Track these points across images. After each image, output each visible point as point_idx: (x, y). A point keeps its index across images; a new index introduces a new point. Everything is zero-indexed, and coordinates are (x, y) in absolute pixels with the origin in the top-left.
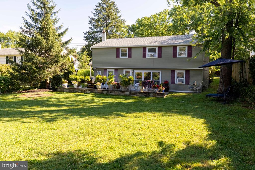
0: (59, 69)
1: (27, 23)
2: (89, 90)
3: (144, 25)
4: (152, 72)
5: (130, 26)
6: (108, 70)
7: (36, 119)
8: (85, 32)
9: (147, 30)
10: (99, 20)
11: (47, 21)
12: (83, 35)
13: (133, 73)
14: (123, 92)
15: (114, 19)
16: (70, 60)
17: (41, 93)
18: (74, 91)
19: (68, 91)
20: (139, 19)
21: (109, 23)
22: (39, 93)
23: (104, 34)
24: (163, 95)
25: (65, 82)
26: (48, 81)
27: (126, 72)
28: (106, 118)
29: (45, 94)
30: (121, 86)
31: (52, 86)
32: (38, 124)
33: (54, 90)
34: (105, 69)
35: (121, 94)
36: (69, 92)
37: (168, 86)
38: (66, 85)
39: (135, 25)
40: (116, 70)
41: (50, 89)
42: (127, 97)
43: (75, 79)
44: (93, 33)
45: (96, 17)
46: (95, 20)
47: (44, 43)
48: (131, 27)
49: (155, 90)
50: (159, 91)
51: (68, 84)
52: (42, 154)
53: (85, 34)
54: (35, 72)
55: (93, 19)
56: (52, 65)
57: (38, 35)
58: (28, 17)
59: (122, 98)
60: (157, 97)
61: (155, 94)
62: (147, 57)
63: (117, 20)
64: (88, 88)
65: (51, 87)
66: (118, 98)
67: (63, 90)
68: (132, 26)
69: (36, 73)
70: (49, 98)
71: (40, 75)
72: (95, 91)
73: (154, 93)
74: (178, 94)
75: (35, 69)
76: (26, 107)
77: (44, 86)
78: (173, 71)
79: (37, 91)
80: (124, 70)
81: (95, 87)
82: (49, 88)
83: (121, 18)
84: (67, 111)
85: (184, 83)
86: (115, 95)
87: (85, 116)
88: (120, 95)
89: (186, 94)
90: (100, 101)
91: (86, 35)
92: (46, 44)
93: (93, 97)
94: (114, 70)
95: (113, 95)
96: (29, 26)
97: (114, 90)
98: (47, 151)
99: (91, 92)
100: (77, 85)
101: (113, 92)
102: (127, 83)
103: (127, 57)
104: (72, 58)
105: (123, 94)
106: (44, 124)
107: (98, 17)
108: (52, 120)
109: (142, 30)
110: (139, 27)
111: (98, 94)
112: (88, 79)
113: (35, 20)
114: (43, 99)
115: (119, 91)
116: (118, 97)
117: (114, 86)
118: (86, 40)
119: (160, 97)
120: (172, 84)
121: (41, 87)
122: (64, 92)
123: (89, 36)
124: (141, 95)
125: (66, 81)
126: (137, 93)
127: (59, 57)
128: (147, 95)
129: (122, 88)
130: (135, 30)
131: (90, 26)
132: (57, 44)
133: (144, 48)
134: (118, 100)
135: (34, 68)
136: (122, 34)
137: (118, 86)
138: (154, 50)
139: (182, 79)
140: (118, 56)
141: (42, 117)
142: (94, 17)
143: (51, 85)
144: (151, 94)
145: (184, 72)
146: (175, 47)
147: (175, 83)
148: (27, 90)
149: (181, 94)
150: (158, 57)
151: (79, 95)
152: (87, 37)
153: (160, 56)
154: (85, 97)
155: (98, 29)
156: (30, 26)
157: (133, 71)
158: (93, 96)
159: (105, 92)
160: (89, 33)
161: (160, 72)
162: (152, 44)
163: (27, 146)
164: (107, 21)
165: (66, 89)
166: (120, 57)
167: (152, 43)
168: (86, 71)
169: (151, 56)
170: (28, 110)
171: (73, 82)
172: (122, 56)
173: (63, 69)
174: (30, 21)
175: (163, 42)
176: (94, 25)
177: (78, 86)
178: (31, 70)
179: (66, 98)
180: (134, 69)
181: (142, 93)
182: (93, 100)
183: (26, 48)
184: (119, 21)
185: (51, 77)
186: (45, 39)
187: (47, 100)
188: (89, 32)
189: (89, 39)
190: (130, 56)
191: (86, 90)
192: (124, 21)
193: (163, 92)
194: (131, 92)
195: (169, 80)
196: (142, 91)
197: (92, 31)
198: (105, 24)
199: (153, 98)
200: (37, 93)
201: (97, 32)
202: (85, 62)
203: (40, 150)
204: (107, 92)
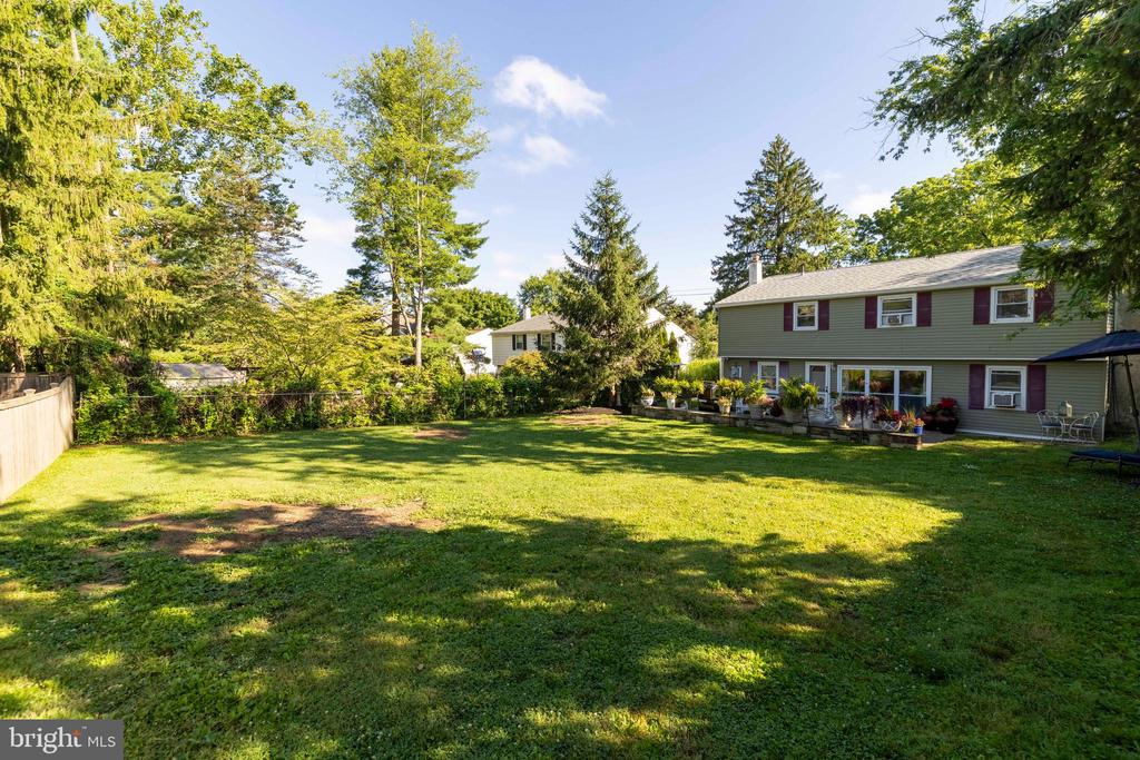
0: (635, 363)
1: (573, 265)
2: (701, 415)
3: (923, 208)
4: (897, 369)
5: (871, 216)
6: (760, 364)
7: (569, 466)
8: (715, 259)
9: (933, 221)
10: (755, 222)
11: (612, 255)
12: (710, 268)
13: (834, 372)
14: (789, 425)
15: (801, 211)
16: (669, 338)
17: (597, 417)
18: (665, 415)
19: (653, 414)
20: (903, 189)
21: (786, 225)
22: (593, 416)
23: (755, 266)
24: (913, 441)
25: (648, 395)
26: (614, 392)
27: (814, 369)
28: (697, 479)
29: (604, 419)
30: (785, 410)
31: (622, 401)
32: (569, 474)
33: (625, 410)
34: (753, 362)
35: (784, 429)
36: (656, 418)
37: (953, 415)
38: (651, 400)
39: (888, 212)
40: (784, 363)
41: (617, 408)
42: (794, 440)
43: (669, 388)
44: (738, 258)
45: (748, 214)
46: (744, 223)
47: (604, 306)
48: (873, 220)
49: (885, 425)
50: (903, 429)
51: (655, 398)
52: (556, 514)
53: (714, 263)
54: (584, 370)
55: (736, 221)
56: (620, 354)
57: (591, 290)
58: (575, 251)
59: (779, 442)
60: (893, 445)
61: (885, 439)
62: (878, 326)
63: (810, 212)
64: (701, 409)
65: (619, 404)
66: (768, 441)
67: (643, 413)
68: (876, 214)
69: (587, 374)
70: (607, 429)
71: (594, 376)
72: (717, 419)
73: (882, 433)
74: (981, 444)
75: (585, 365)
76: (560, 443)
77: (604, 401)
78: (977, 369)
79: (591, 413)
80: (808, 365)
81: (716, 409)
82: (614, 407)
83: (825, 204)
84: (629, 458)
85: (1023, 407)
86: (766, 433)
87: (660, 470)
88: (780, 434)
89: (1014, 445)
90: (717, 445)
91: (717, 268)
92: (607, 309)
93: (706, 433)
94: (777, 364)
95: (759, 432)
96: (576, 271)
97: (762, 420)
98: (565, 514)
99: (707, 420)
100: (673, 401)
101: (762, 423)
102: (799, 402)
103: (816, 327)
104: (672, 334)
105: (789, 431)
106: (578, 475)
107: (753, 212)
108: (593, 471)
109: (913, 224)
110: (902, 216)
111: (722, 428)
112: (698, 389)
113: (589, 256)
114: (595, 430)
115: (778, 422)
116: (770, 437)
117: (764, 407)
118: (717, 279)
119: (902, 446)
120: (970, 408)
121: (596, 404)
122: (645, 416)
123: (726, 267)
124: (840, 437)
125: (649, 390)
126: (828, 430)
127: (635, 336)
128: (859, 437)
129: (788, 415)
130: (890, 227)
131: (730, 239)
132: (630, 306)
133: (870, 300)
134: (765, 446)
135: (582, 362)
136: (836, 248)
137: (776, 410)
138: (907, 305)
139: (1012, 393)
140: (788, 326)
141: (579, 465)
142: (740, 215)
143: (619, 399)
144: (874, 438)
145: (1023, 372)
146: (981, 293)
147: (983, 405)
148: (572, 408)
149: (995, 444)
150: (918, 325)
151: (673, 426)
152: (721, 271)
153: (924, 319)
154: (687, 431)
155: (752, 247)
156: (578, 269)
157: (835, 366)
158: (707, 430)
159: (740, 423)
160: (728, 259)
161: (929, 370)
162: (897, 286)
163: (541, 501)
164: (779, 219)
165: (649, 409)
166: (796, 328)
167: (898, 282)
168: (711, 365)
169: (893, 320)
170: (562, 449)
171: (664, 394)
172: (799, 325)
173: (644, 362)
174: (580, 261)
175: (939, 278)
176: (740, 236)
177: (678, 405)
178: (577, 366)
179: (644, 431)
180: (836, 363)
181: (843, 432)
182: (700, 440)
183: (570, 320)
184: (817, 216)
185: (618, 383)
186: (604, 298)
187: (602, 434)
188: (724, 259)
189: (726, 276)
190: (824, 325)
191: (695, 415)
192: (833, 214)
193: (916, 431)
194: (810, 428)
195: (962, 395)
196: (846, 427)
197: (735, 253)
198: (774, 228)
199: (877, 448)
200: (587, 417)
201: (748, 255)
202: (711, 340)
203: (557, 510)
204: (747, 424)
